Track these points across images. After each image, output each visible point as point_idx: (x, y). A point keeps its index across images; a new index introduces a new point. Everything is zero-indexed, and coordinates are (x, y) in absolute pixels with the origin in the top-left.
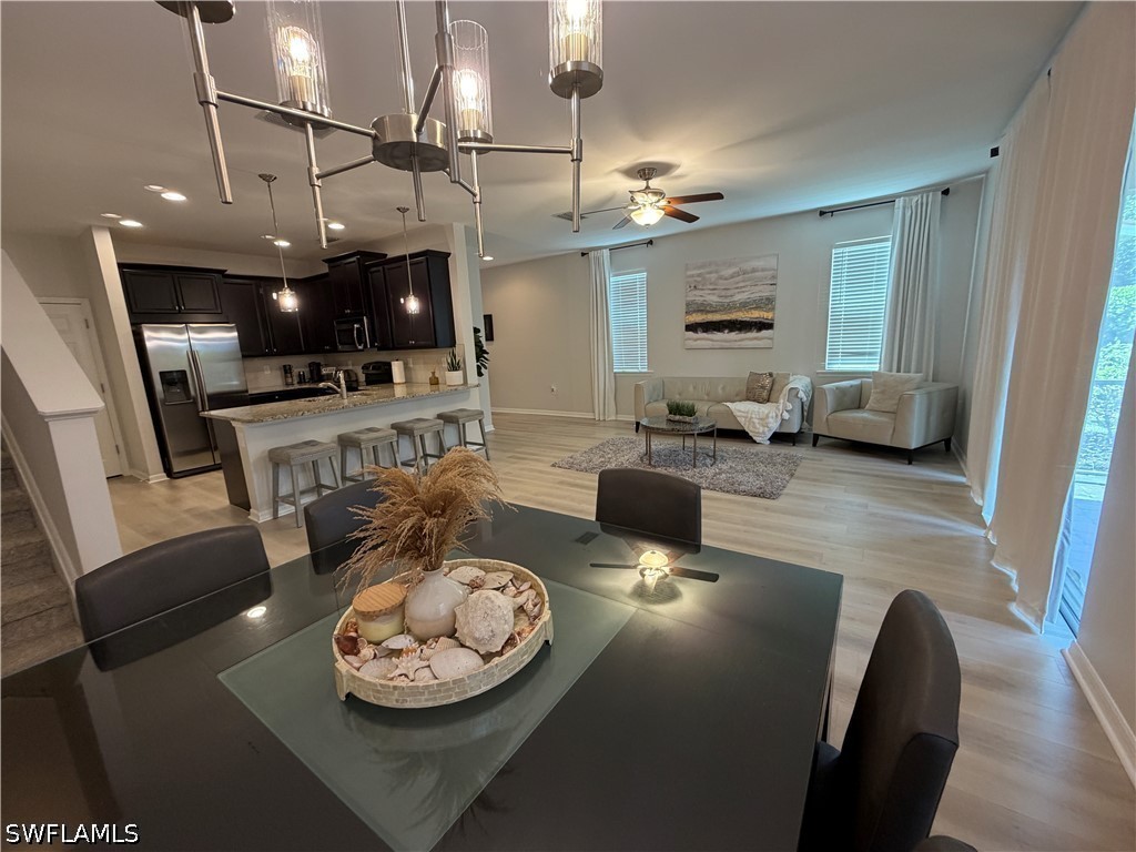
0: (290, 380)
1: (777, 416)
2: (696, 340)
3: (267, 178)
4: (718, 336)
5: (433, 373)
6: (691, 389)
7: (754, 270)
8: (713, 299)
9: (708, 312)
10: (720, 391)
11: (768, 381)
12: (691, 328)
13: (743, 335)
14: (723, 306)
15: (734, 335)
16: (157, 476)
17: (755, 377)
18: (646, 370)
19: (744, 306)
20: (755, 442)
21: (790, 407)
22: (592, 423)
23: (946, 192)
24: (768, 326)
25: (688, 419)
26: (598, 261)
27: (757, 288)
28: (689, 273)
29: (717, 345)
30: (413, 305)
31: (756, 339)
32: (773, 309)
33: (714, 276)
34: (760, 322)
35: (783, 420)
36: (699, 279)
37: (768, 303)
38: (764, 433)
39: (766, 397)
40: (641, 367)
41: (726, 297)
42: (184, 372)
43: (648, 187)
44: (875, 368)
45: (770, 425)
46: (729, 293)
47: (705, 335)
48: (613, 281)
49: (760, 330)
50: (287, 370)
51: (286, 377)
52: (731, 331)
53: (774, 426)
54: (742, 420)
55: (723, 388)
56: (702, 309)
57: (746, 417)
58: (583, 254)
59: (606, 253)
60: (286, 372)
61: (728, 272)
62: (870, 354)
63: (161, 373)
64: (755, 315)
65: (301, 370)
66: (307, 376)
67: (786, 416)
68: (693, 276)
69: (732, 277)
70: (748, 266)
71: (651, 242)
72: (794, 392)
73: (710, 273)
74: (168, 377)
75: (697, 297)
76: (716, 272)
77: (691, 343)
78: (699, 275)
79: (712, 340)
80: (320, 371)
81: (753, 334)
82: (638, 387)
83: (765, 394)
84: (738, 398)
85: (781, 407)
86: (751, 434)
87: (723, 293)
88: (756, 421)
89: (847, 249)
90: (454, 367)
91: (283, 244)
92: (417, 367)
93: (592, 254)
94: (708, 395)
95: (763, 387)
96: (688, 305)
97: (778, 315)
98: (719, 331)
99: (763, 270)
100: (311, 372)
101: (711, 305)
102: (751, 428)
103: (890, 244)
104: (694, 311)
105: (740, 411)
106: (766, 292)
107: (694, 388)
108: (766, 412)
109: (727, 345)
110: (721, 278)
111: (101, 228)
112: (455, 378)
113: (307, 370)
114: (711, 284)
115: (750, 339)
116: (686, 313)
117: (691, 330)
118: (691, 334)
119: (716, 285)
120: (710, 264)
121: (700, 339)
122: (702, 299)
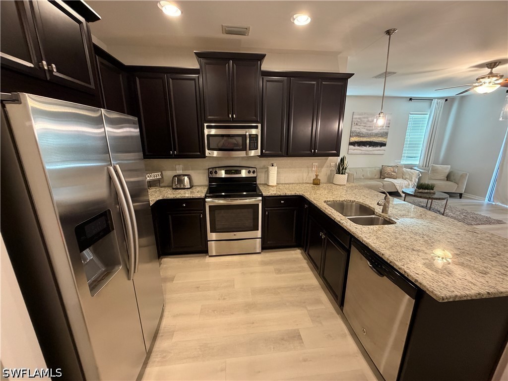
2: (354, 150)
4: (364, 148)
8: (364, 131)
9: (361, 137)
13: (375, 148)
14: (368, 134)
15: (371, 148)
19: (376, 135)
23: (446, 100)
24: (384, 145)
29: (363, 152)
31: (379, 150)
32: (387, 138)
33: (366, 119)
34: (381, 143)
36: (359, 120)
37: (386, 134)
41: (370, 130)
44: (417, 163)
46: (371, 128)
47: (358, 147)
49: (381, 146)
52: (370, 146)
56: (358, 135)
61: (372, 119)
62: (415, 157)
64: (380, 140)
68: (356, 118)
73: (365, 118)
75: (357, 129)
76: (367, 118)
77: (352, 151)
78: (359, 118)
79: (360, 150)
81: (379, 148)
87: (369, 128)
89: (414, 116)
96: (352, 132)
97: (388, 141)
98: (365, 146)
101: (363, 134)
103: (428, 116)
104: (354, 136)
106: (386, 130)
109: (367, 152)
110: (368, 121)
114: (364, 123)
115: (377, 150)
116: (350, 136)
117: (352, 145)
118: (352, 147)
119: (366, 124)
120: (365, 114)
121: (356, 149)
122: (359, 130)
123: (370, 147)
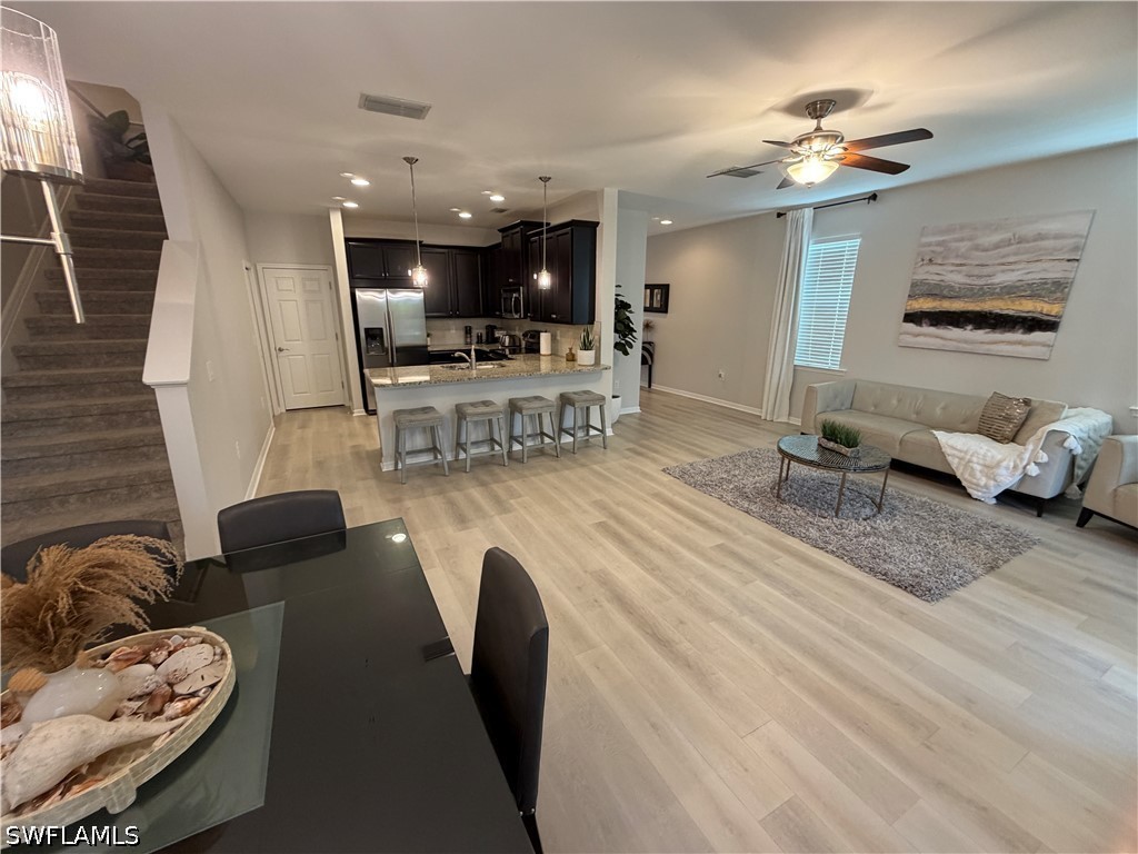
0: (469, 340)
1: (1015, 467)
2: (918, 335)
3: (410, 161)
4: (954, 332)
5: (571, 349)
6: (895, 402)
7: (1040, 237)
8: (956, 278)
9: (945, 297)
10: (938, 411)
11: (1019, 412)
12: (910, 318)
13: (997, 336)
14: (972, 289)
15: (981, 335)
16: (359, 412)
17: (999, 401)
18: (837, 367)
19: (1010, 291)
20: (969, 496)
21: (1044, 457)
22: (753, 422)
24: (1049, 325)
25: (844, 450)
26: (797, 225)
27: (1039, 266)
28: (924, 240)
29: (951, 345)
30: (544, 280)
31: (1020, 343)
32: (1064, 299)
33: (966, 245)
34: (1033, 319)
35: (1025, 475)
36: (939, 249)
37: (1059, 289)
38: (986, 486)
39: (1010, 435)
40: (832, 362)
41: (979, 277)
42: (381, 329)
43: (818, 129)
45: (999, 479)
46: (986, 271)
47: (932, 330)
48: (812, 250)
49: (1030, 330)
50: (468, 331)
51: (466, 337)
52: (978, 327)
53: (1008, 481)
54: (954, 462)
55: (944, 409)
56: (934, 292)
57: (961, 459)
58: (779, 215)
59: (809, 213)
60: (466, 333)
61: (996, 238)
63: (367, 330)
64: (1027, 307)
65: (480, 331)
66: (484, 338)
67: (1033, 470)
68: (930, 245)
69: (997, 246)
70: (1029, 230)
71: (874, 197)
72: (1058, 438)
73: (962, 240)
74: (371, 332)
75: (930, 274)
76: (971, 239)
77: (910, 340)
78: (939, 244)
79: (937, 337)
80: (493, 334)
81: (1018, 336)
82: (810, 390)
83: (1009, 429)
84: (964, 427)
85: (1027, 456)
86: (964, 484)
87: (977, 271)
88: (978, 468)
90: (587, 346)
91: (465, 215)
92: (563, 340)
93: (790, 215)
94: (918, 413)
95: (1008, 419)
96: (914, 285)
97: (1070, 311)
98: (958, 326)
99: (1057, 237)
100: (487, 333)
101: (951, 288)
102: (966, 476)
104: (923, 295)
105: (953, 448)
106: (1054, 272)
107: (899, 401)
108: (999, 457)
109: (968, 347)
110: (977, 248)
111: (335, 209)
112: (586, 357)
113: (484, 332)
114: (957, 256)
115: (1009, 343)
116: (909, 296)
117: (912, 321)
118: (911, 327)
119: (966, 258)
120: (962, 227)
121: (925, 335)
122: (938, 278)
123: (980, 332)
